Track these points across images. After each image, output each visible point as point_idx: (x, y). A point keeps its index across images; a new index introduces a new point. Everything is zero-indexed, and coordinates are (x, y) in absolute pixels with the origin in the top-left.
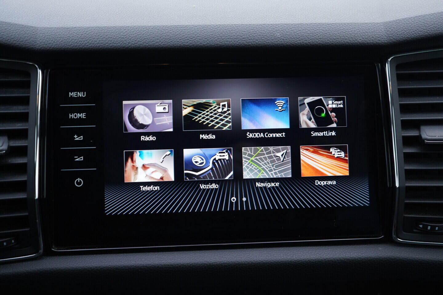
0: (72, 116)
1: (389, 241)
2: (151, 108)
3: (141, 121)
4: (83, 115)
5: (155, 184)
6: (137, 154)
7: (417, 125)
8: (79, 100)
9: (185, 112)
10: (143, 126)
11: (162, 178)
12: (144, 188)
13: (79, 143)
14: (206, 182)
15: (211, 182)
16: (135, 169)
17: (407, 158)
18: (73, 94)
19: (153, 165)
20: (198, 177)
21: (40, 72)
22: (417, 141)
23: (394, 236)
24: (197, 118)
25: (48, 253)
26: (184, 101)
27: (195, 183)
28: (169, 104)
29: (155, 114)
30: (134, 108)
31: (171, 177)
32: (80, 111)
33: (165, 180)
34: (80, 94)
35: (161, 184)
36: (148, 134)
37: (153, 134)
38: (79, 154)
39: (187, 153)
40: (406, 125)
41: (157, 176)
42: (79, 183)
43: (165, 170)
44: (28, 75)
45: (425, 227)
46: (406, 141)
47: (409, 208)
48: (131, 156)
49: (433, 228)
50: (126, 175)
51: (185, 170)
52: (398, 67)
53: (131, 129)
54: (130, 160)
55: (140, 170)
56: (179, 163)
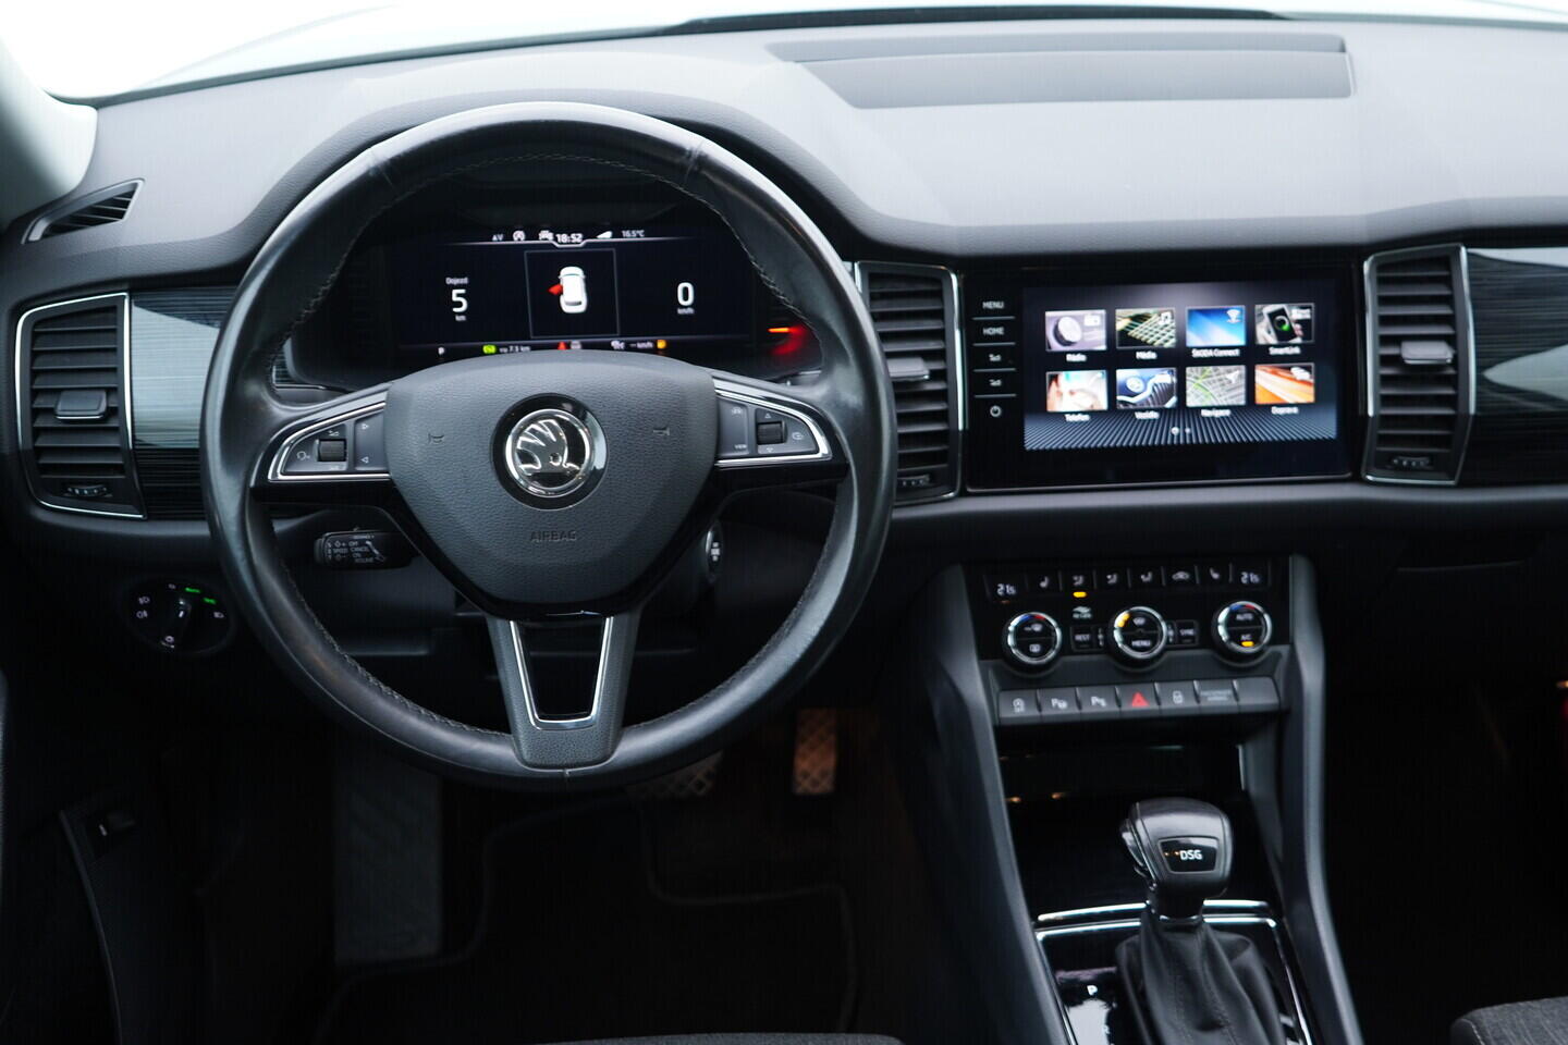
0: (988, 331)
1: (1357, 479)
2: (1080, 320)
3: (1068, 337)
4: (1000, 331)
5: (1084, 413)
6: (1063, 376)
7: (1397, 340)
8: (995, 312)
9: (1121, 325)
10: (1069, 343)
11: (1092, 406)
12: (1069, 418)
13: (996, 365)
14: (1143, 411)
15: (1150, 410)
16: (1060, 394)
17: (1384, 381)
18: (988, 305)
19: (1082, 390)
20: (1134, 404)
21: (954, 277)
22: (1396, 360)
23: (1363, 474)
24: (1133, 333)
25: (963, 494)
26: (1119, 312)
27: (1130, 413)
28: (1101, 316)
29: (1084, 329)
30: (1058, 321)
31: (1102, 404)
32: (996, 324)
33: (1097, 408)
34: (998, 305)
35: (1094, 414)
36: (1075, 353)
37: (1082, 352)
38: (996, 376)
39: (1122, 375)
40: (1384, 340)
41: (1086, 405)
42: (996, 412)
43: (1095, 397)
44: (938, 281)
45: (1401, 462)
46: (1385, 361)
47: (1384, 440)
48: (1055, 378)
49: (1410, 463)
50: (1049, 402)
51: (1121, 394)
52: (1380, 267)
53: (1056, 346)
54: (1054, 384)
55: (1066, 395)
56: (1112, 388)
